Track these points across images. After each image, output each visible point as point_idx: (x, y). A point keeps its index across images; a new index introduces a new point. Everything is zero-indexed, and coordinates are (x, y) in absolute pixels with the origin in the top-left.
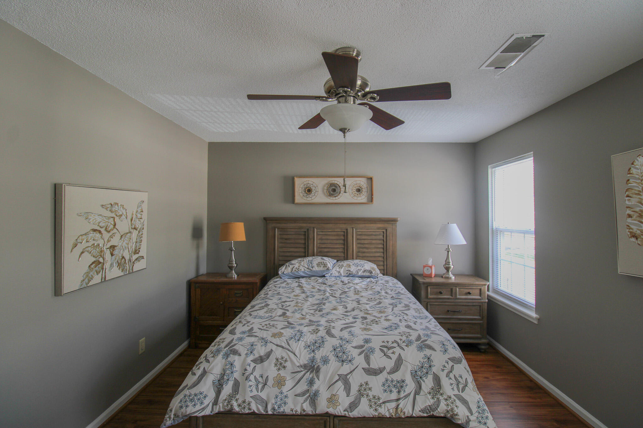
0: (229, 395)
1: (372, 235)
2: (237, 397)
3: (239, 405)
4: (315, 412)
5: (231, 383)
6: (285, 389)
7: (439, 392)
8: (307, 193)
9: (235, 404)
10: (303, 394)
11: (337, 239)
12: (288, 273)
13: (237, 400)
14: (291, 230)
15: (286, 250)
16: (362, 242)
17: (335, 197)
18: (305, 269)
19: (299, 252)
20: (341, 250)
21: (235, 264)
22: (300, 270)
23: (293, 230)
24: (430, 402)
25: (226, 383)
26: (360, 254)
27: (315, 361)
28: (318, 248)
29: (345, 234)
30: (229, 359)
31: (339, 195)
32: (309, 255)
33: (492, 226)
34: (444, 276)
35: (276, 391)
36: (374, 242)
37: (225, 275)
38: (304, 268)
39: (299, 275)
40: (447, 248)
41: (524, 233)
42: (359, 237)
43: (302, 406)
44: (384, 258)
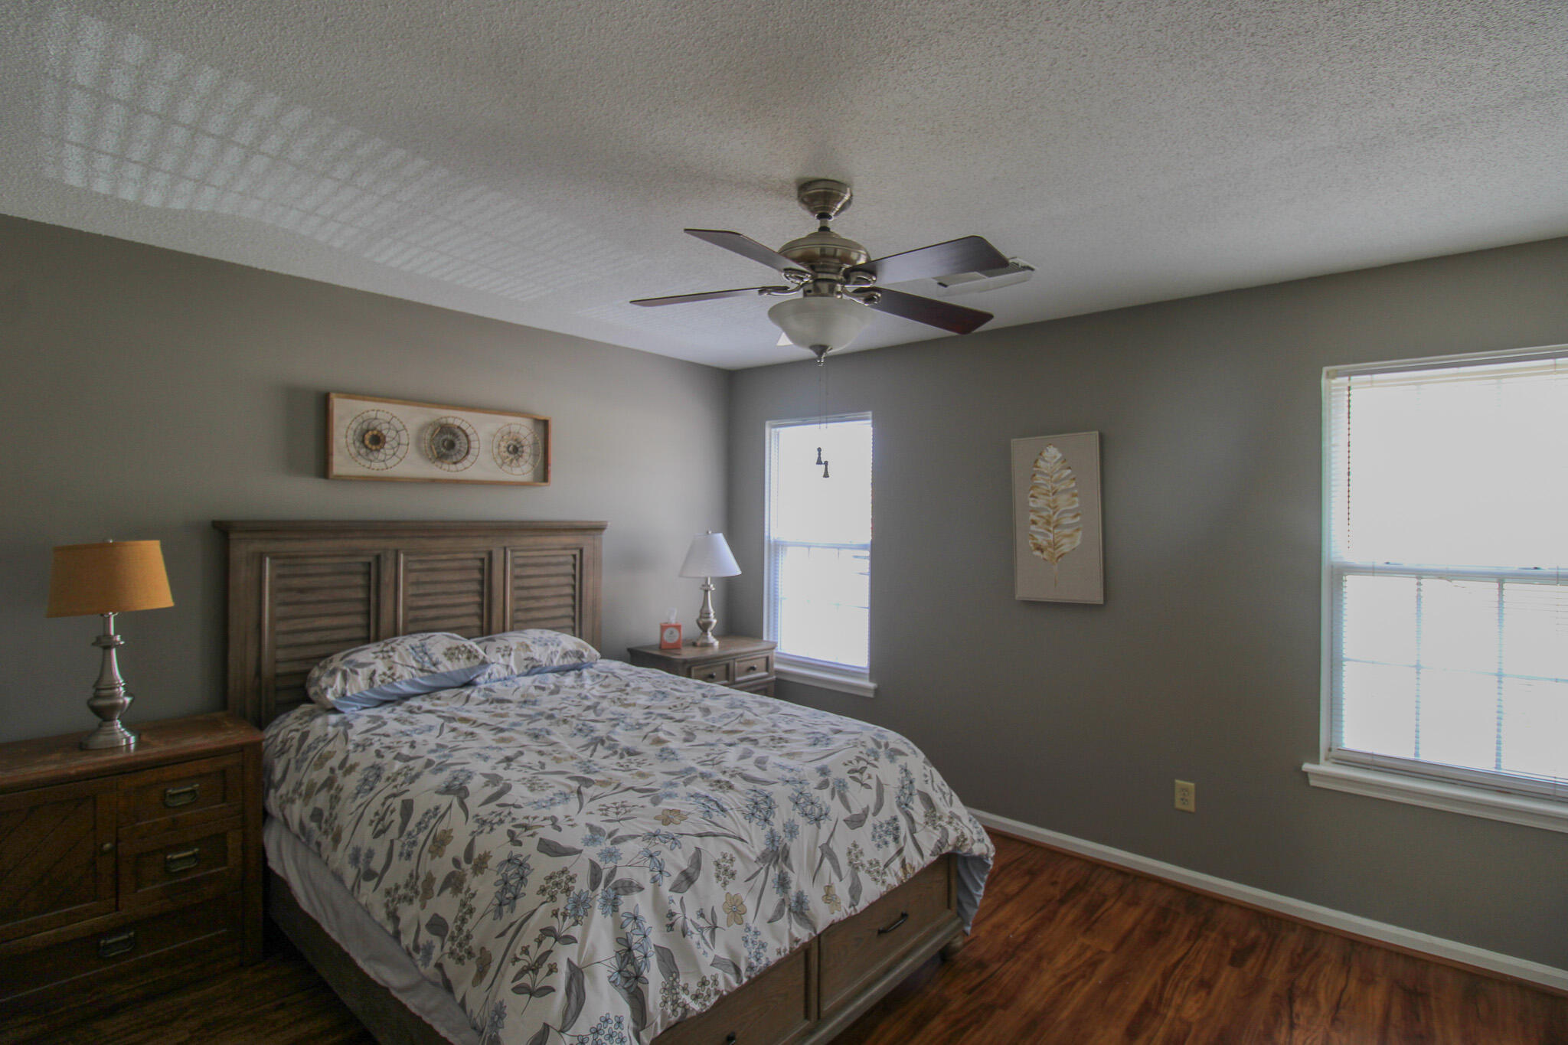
0: (665, 989)
1: (548, 564)
2: (682, 983)
3: (696, 997)
4: (815, 932)
5: (653, 960)
6: (749, 917)
7: (935, 816)
8: (370, 446)
9: (686, 998)
10: (779, 913)
11: (461, 581)
12: (361, 693)
13: (684, 989)
14: (322, 560)
15: (300, 627)
16: (526, 582)
17: (455, 463)
18: (414, 671)
19: (349, 627)
20: (474, 609)
21: (127, 694)
22: (398, 678)
23: (328, 560)
24: (937, 835)
25: (646, 964)
26: (521, 616)
27: (777, 839)
28: (408, 608)
29: (486, 567)
30: (622, 909)
31: (464, 457)
32: (381, 634)
33: (769, 537)
34: (699, 643)
35: (736, 930)
36: (553, 581)
37: (79, 743)
38: (410, 669)
39: (398, 692)
40: (704, 583)
41: (839, 548)
42: (518, 571)
43: (791, 935)
44: (574, 619)
